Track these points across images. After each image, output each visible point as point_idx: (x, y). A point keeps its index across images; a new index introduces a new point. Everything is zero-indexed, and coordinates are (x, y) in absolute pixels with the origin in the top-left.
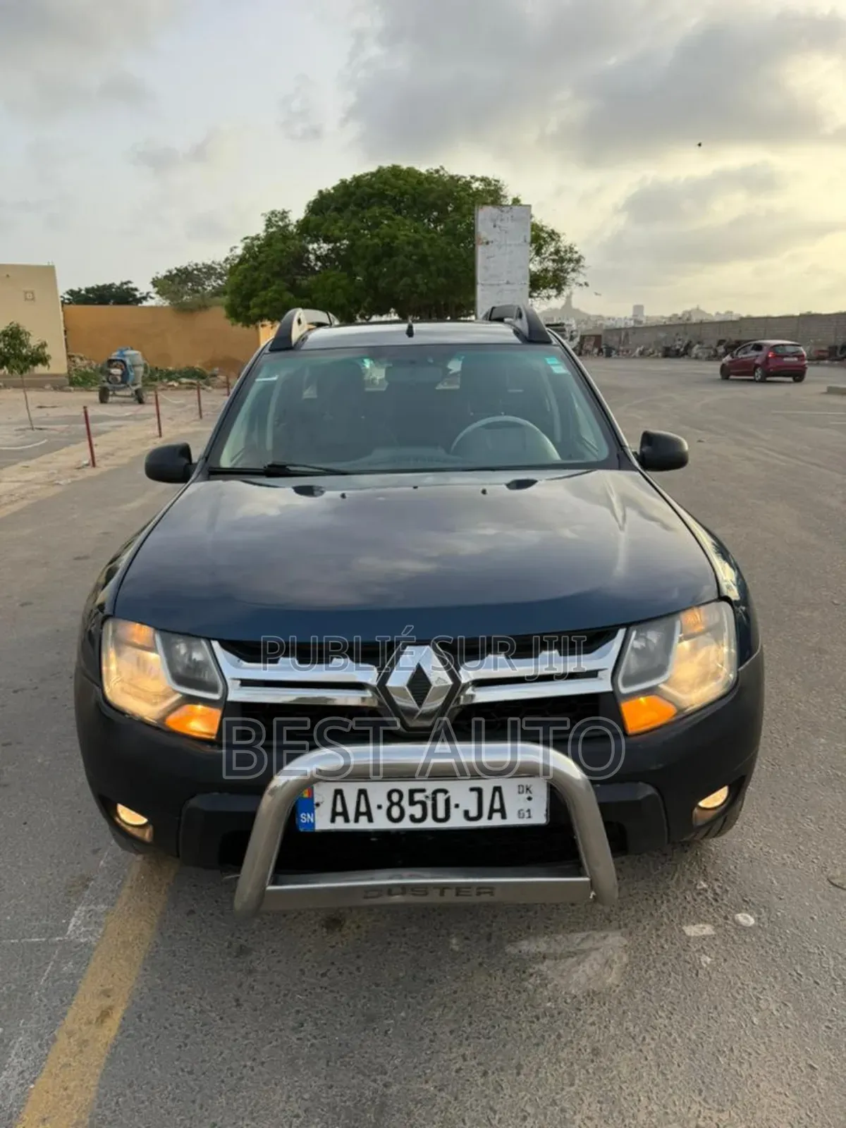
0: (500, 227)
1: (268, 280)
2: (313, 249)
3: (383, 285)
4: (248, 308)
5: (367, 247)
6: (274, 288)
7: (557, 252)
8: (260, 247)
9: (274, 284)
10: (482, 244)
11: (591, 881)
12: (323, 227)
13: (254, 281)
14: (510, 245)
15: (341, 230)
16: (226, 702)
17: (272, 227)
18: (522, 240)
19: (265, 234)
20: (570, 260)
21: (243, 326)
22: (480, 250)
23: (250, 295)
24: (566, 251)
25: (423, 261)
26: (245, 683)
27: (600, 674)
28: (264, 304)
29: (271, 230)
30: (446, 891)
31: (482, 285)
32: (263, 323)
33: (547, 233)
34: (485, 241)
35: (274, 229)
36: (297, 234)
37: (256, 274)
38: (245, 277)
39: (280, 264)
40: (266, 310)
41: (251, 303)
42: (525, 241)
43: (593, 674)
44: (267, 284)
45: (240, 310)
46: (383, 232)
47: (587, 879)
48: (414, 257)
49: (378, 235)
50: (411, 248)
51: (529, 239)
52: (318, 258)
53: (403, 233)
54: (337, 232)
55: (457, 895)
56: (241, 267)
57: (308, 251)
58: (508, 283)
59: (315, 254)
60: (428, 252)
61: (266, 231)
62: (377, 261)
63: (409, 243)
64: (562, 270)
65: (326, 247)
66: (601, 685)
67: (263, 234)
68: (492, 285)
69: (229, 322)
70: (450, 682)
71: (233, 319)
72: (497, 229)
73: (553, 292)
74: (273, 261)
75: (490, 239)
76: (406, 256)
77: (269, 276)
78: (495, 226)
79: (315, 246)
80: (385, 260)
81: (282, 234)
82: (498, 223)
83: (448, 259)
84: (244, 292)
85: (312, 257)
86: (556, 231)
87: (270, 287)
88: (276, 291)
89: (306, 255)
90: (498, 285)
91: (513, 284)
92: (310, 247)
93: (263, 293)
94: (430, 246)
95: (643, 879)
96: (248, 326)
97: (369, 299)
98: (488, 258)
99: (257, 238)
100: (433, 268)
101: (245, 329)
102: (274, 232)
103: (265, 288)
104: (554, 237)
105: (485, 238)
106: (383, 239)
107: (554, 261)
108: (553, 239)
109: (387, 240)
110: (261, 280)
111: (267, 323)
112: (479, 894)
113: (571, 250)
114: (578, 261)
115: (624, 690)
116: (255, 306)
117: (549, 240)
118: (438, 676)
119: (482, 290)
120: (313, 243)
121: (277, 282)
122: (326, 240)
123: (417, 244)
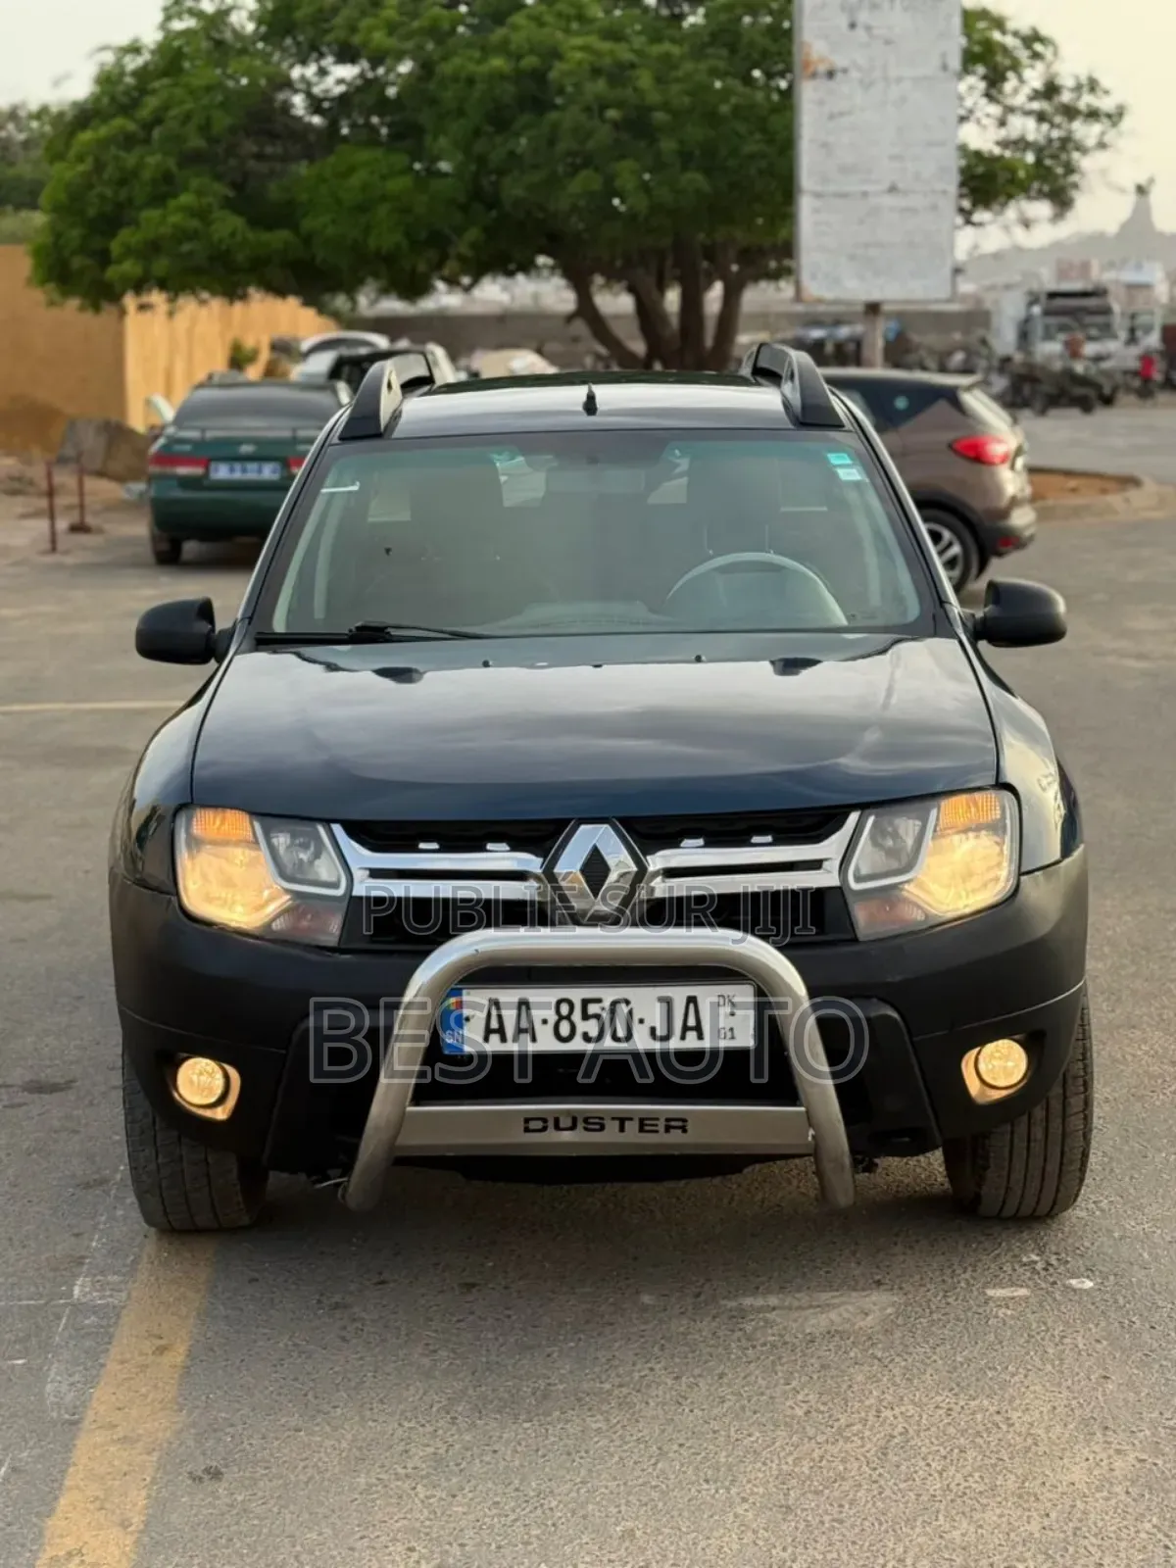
0: (868, 28)
1: (167, 178)
2: (303, 78)
3: (518, 192)
4: (104, 259)
5: (471, 81)
6: (185, 199)
7: (1050, 90)
8: (141, 74)
9: (186, 189)
10: (814, 75)
11: (807, 1112)
12: (338, 20)
13: (124, 180)
14: (899, 80)
15: (392, 28)
16: (351, 897)
17: (179, 16)
18: (936, 62)
19: (159, 36)
20: (1093, 115)
21: (82, 309)
22: (809, 95)
23: (112, 221)
24: (1078, 88)
25: (638, 126)
26: (376, 873)
27: (826, 864)
28: (153, 248)
29: (178, 25)
30: (627, 1123)
31: (818, 195)
32: (145, 299)
33: (1016, 34)
34: (822, 68)
35: (189, 23)
36: (257, 36)
37: (131, 159)
38: (99, 166)
39: (205, 129)
40: (161, 266)
41: (115, 247)
42: (945, 67)
43: (815, 865)
44: (164, 189)
45: (77, 262)
46: (518, 39)
47: (803, 1109)
48: (612, 114)
49: (503, 48)
50: (600, 86)
51: (955, 62)
52: (315, 104)
53: (578, 41)
54: (379, 37)
55: (641, 1130)
56: (86, 136)
57: (288, 84)
58: (893, 189)
59: (309, 95)
60: (654, 97)
61: (163, 26)
62: (500, 120)
63: (596, 72)
64: (1067, 142)
65: (341, 75)
66: (826, 878)
67: (151, 37)
68: (844, 196)
69: (38, 295)
70: (634, 869)
71: (51, 286)
72: (860, 33)
73: (1042, 209)
74: (187, 118)
75: (839, 61)
76: (588, 109)
77: (171, 163)
78: (853, 26)
79: (310, 71)
80: (525, 118)
81: (209, 38)
82: (863, 17)
83: (712, 118)
84: (92, 212)
85: (298, 101)
86: (1044, 32)
87: (175, 196)
88: (191, 212)
89: (281, 96)
90: (865, 194)
91: (906, 193)
92: (296, 73)
93: (151, 215)
94: (659, 80)
95: (943, 1254)
96: (97, 308)
97: (473, 234)
98: (832, 117)
99: (135, 49)
100: (668, 145)
101: (88, 316)
102: (186, 33)
103: (159, 199)
104: (1038, 47)
105: (822, 60)
106: (519, 57)
107: (1041, 117)
108: (1036, 56)
109: (530, 62)
110: (147, 175)
111: (157, 298)
112: (668, 1129)
113: (1093, 86)
114: (1115, 117)
115: (854, 886)
116: (129, 252)
117: (1023, 55)
118: (619, 859)
119: (816, 211)
120: (304, 62)
121: (195, 183)
122: (346, 55)
123: (619, 74)
